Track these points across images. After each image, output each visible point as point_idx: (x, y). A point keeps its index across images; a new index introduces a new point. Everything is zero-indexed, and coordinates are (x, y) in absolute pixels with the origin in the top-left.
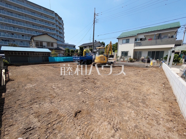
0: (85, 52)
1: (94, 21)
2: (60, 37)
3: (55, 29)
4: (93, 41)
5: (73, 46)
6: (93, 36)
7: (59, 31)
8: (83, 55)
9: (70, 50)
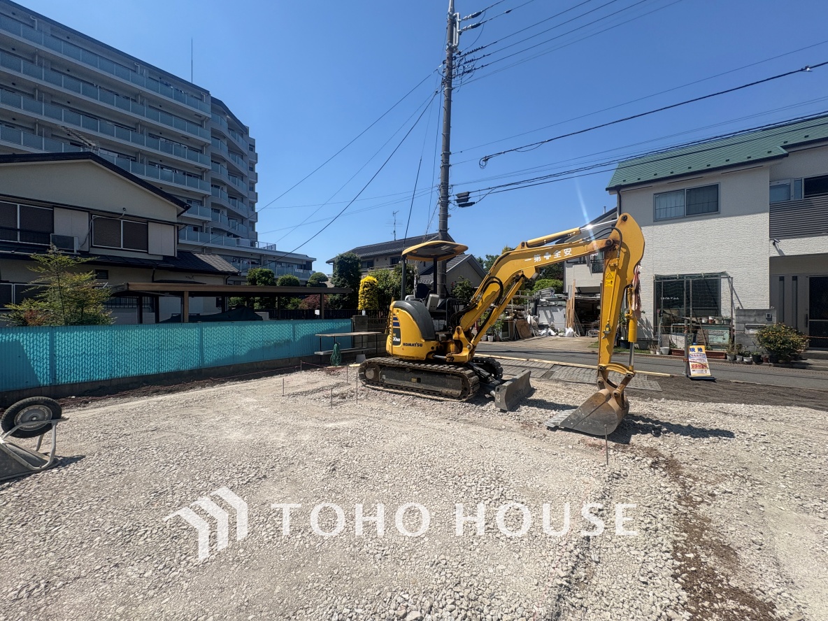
4: (442, 204)
5: (302, 260)
6: (446, 167)
7: (229, 187)
8: (358, 306)
9: (280, 278)
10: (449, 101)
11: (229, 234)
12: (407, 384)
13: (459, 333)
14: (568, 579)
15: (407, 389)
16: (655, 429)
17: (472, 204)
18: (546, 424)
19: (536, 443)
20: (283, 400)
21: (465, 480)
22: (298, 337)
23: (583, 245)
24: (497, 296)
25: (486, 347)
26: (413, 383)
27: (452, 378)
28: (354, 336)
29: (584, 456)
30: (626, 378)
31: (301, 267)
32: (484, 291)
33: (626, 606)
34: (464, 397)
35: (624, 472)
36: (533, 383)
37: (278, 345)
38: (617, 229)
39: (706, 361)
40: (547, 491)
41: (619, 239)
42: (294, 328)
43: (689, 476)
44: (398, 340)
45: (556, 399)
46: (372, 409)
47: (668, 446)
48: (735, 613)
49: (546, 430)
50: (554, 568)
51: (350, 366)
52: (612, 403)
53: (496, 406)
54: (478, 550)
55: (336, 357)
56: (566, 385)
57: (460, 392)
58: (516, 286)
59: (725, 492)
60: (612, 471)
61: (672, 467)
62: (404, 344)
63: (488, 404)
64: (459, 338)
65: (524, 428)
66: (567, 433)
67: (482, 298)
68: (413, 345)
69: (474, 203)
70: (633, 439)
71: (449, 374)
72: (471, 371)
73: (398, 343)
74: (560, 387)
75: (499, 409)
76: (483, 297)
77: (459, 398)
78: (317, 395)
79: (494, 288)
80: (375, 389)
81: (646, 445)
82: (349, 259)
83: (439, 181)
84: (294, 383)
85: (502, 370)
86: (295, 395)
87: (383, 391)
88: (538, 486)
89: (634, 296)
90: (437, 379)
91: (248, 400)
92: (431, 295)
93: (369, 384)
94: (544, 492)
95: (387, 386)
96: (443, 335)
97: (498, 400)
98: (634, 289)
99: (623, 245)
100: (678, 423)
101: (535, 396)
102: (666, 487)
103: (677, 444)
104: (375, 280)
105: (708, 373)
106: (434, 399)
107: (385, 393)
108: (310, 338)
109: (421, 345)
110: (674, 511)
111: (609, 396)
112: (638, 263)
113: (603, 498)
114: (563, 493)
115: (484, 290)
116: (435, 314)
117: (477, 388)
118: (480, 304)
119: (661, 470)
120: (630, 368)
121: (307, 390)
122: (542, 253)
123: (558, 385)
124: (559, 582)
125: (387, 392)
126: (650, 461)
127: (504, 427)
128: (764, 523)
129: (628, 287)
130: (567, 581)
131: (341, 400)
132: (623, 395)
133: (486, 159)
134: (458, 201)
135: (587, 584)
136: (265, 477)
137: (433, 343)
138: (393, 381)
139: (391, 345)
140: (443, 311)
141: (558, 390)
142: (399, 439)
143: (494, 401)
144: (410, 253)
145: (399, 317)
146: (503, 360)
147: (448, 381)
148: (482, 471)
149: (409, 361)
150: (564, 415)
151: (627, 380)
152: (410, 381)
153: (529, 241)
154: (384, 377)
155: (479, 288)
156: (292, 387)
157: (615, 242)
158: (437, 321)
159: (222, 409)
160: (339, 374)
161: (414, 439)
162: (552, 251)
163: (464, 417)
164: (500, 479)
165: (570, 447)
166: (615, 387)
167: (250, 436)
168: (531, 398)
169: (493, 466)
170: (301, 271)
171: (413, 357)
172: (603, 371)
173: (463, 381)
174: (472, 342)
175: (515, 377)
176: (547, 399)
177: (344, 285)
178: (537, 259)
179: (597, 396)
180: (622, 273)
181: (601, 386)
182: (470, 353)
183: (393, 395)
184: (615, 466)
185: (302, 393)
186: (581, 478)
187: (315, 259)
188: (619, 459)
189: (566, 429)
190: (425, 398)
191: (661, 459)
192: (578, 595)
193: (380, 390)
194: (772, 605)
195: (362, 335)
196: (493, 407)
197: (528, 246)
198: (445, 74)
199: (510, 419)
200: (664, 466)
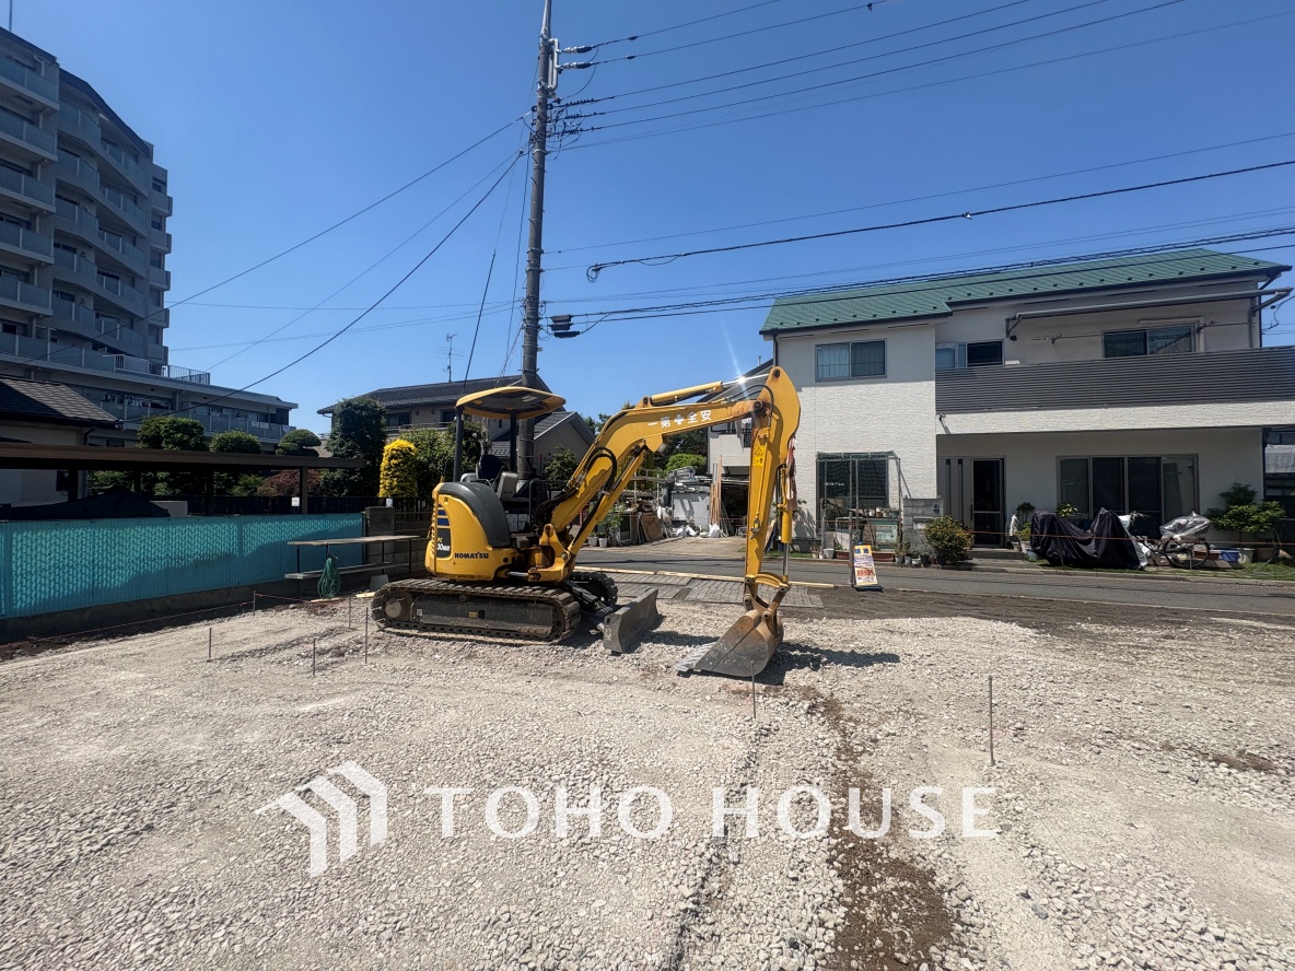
0: (403, 454)
1: (544, 120)
2: (104, 308)
3: (36, 213)
4: (528, 330)
5: (268, 406)
6: (535, 272)
7: (98, 251)
8: (378, 491)
9: (218, 436)
10: (541, 171)
11: (97, 346)
12: (461, 622)
13: (549, 535)
14: (696, 898)
15: (460, 630)
16: (813, 660)
17: (575, 334)
18: (678, 667)
19: (661, 698)
20: (209, 668)
21: (549, 773)
22: (249, 549)
23: (726, 406)
24: (608, 477)
25: (593, 557)
26: (472, 620)
27: (538, 608)
28: (367, 544)
29: (727, 709)
30: (779, 593)
31: (265, 418)
32: (589, 470)
33: (771, 919)
34: (557, 637)
35: (774, 725)
36: (662, 607)
37: (203, 564)
38: (768, 388)
39: (872, 566)
40: (673, 770)
41: (770, 401)
42: (240, 532)
43: (850, 719)
44: (446, 548)
45: (692, 629)
46: (395, 670)
47: (828, 682)
48: (895, 893)
49: (676, 677)
50: (677, 886)
51: (358, 596)
52: (763, 629)
53: (606, 647)
54: (563, 884)
55: (330, 582)
56: (707, 607)
57: (548, 629)
58: (636, 462)
59: (888, 735)
60: (760, 726)
61: (830, 709)
62: (456, 555)
63: (593, 645)
64: (549, 542)
65: (645, 676)
66: (705, 678)
67: (585, 480)
68: (472, 555)
69: (578, 333)
70: (788, 677)
71: (533, 602)
72: (567, 595)
73: (447, 554)
74: (698, 612)
75: (609, 651)
76: (588, 478)
77: (548, 639)
78: (285, 654)
79: (604, 464)
80: (403, 635)
81: (803, 683)
82: (363, 409)
83: (524, 294)
84: (238, 636)
85: (616, 589)
86: (234, 658)
87: (416, 636)
88: (660, 764)
89: (788, 480)
90: (513, 610)
91: (123, 675)
92: (504, 474)
93: (391, 626)
94: (668, 771)
95: (425, 628)
96: (524, 538)
97: (608, 637)
98: (788, 470)
99: (775, 410)
100: (840, 649)
101: (664, 627)
102: (824, 739)
103: (838, 678)
104: (412, 446)
105: (874, 581)
106: (506, 644)
107: (421, 641)
108: (278, 548)
109: (486, 556)
110: (832, 770)
111: (758, 620)
112: (793, 436)
113: (748, 766)
114: (695, 769)
115: (588, 467)
116: (511, 504)
117: (576, 621)
118: (582, 490)
119: (819, 715)
120: (784, 579)
121: (263, 645)
122: (672, 415)
123: (696, 608)
124: (683, 906)
125: (425, 637)
126: (807, 705)
127: (615, 678)
128: (928, 767)
129: (781, 467)
130: (694, 902)
131: (335, 659)
132: (775, 617)
133: (597, 269)
134: (553, 327)
135: (722, 899)
136: (149, 828)
137: (506, 552)
138: (435, 619)
139: (433, 557)
140: (523, 499)
141: (696, 615)
142: (441, 717)
143: (602, 639)
144: (471, 404)
145: (448, 510)
146: (617, 575)
147: (531, 613)
148: (578, 753)
149: (465, 583)
150: (701, 651)
151: (781, 595)
152: (467, 616)
153: (654, 397)
154: (420, 612)
155: (582, 463)
156: (232, 643)
157: (765, 405)
158: (515, 516)
159: (53, 700)
160: (334, 611)
161: (468, 714)
162: (685, 413)
163: (554, 669)
164: (605, 762)
165: (708, 698)
166: (766, 606)
167: (121, 750)
168: (658, 630)
169: (595, 742)
170: (266, 426)
171: (472, 577)
172: (751, 585)
173: (555, 611)
174: (569, 548)
175: (634, 600)
176: (680, 630)
177: (352, 454)
178: (665, 423)
179: (743, 620)
180: (774, 448)
181: (749, 605)
182: (566, 566)
183: (435, 642)
184: (764, 718)
185: (252, 653)
186: (721, 742)
187: (296, 406)
188: (770, 708)
189: (704, 673)
190: (491, 643)
191: (819, 700)
192: (709, 920)
193: (411, 636)
194: (932, 872)
195: (383, 542)
196: (602, 648)
197: (652, 404)
198: (535, 128)
199: (626, 666)
200: (822, 709)
